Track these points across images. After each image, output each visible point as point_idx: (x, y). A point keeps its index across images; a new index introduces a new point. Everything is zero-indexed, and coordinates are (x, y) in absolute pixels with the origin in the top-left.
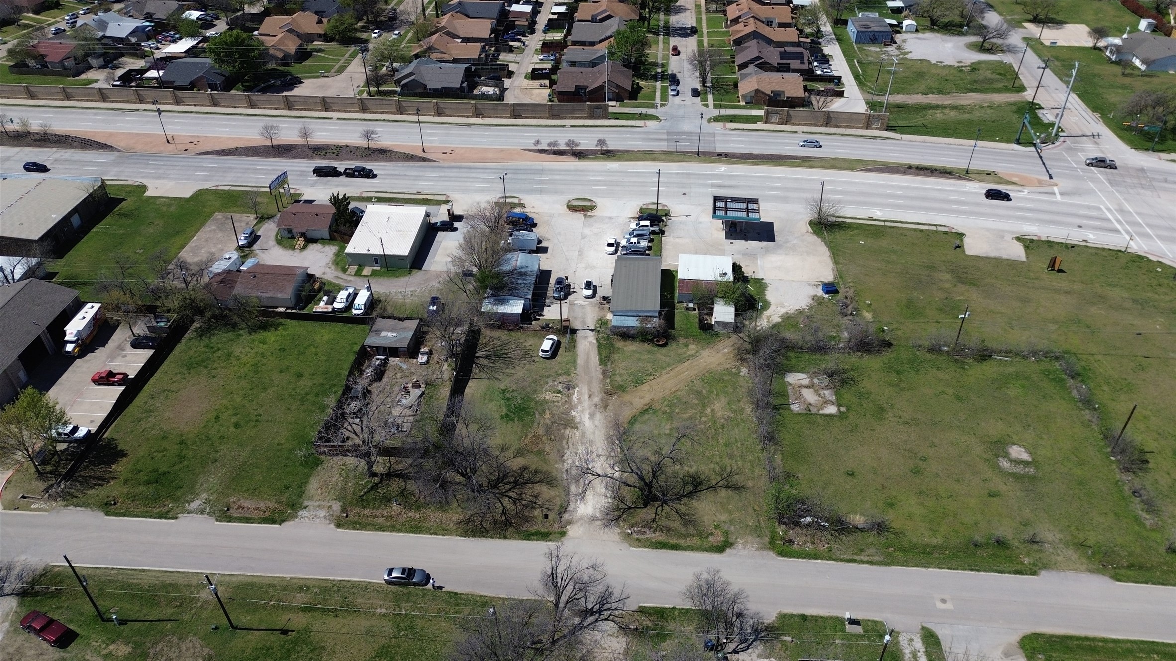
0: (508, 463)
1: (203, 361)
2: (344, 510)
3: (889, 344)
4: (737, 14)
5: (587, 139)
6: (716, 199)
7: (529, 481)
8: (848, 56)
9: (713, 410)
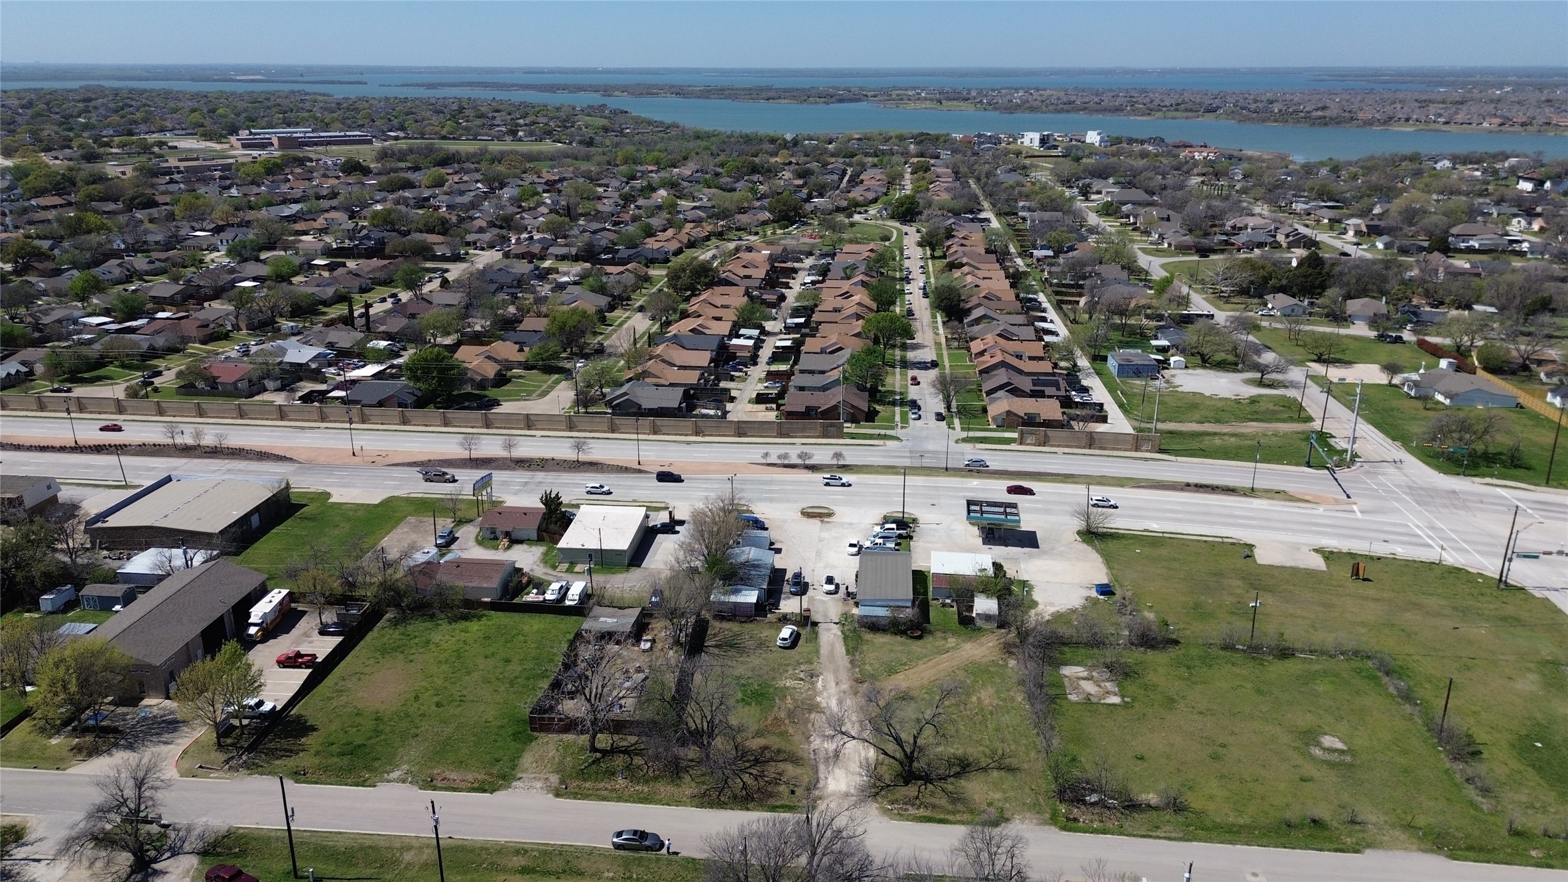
0: (747, 743)
1: (399, 647)
2: (562, 782)
3: (1176, 642)
4: (982, 347)
5: (822, 452)
6: (970, 503)
7: (771, 760)
8: (1112, 390)
9: (979, 699)
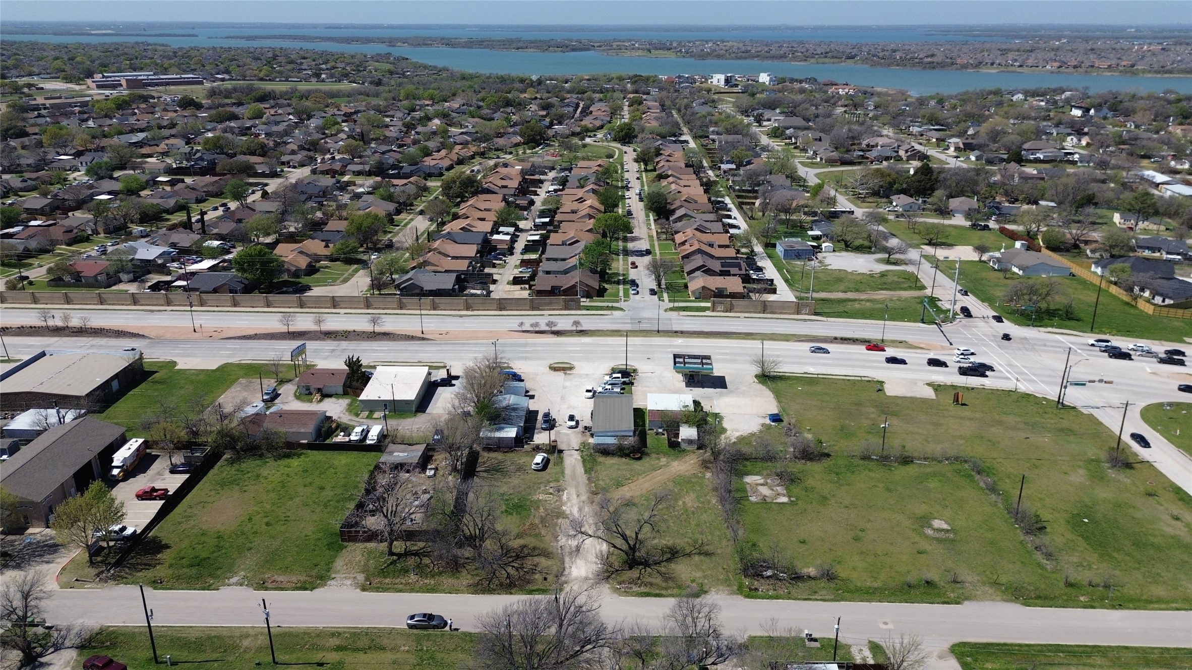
0: (510, 543)
1: (235, 480)
2: (367, 579)
3: (828, 455)
4: (684, 239)
5: (564, 321)
6: (675, 356)
7: (529, 555)
8: (779, 268)
9: (684, 502)
